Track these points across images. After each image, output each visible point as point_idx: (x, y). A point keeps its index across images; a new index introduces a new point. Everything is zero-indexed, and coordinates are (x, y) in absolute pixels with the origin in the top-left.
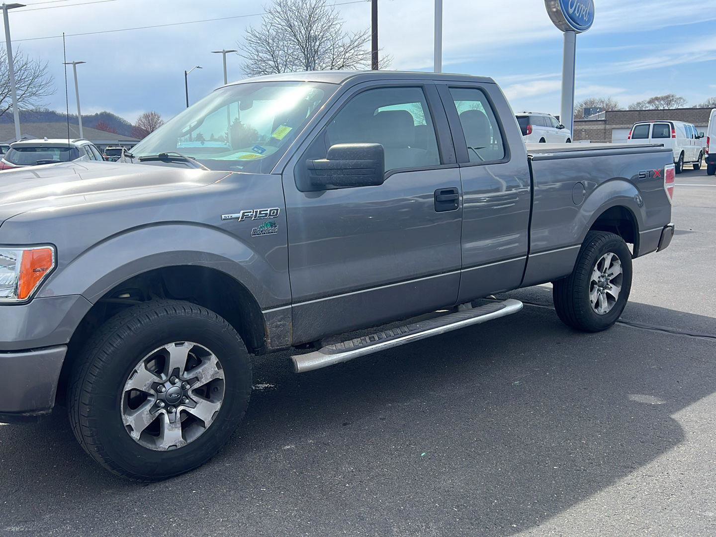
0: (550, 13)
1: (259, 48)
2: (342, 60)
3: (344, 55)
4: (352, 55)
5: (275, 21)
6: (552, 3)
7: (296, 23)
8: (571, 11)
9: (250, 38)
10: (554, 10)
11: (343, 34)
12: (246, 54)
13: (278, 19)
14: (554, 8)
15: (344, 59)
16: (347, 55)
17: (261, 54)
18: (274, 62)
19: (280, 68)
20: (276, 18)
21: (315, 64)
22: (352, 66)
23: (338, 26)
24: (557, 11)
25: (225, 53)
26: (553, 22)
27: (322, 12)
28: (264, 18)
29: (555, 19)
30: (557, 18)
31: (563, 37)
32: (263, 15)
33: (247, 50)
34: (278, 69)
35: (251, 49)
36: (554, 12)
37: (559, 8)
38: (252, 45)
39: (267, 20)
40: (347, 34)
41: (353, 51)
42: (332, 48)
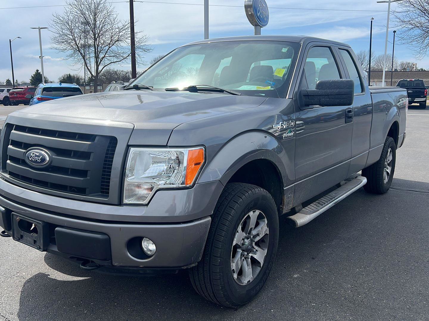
0: (247, 15)
1: (63, 27)
2: (117, 37)
3: (118, 34)
4: (124, 34)
5: (73, 10)
6: (249, 9)
7: (87, 12)
8: (258, 14)
9: (55, 21)
10: (250, 13)
11: (118, 21)
12: (54, 30)
13: (75, 9)
14: (250, 12)
15: (119, 36)
16: (121, 34)
17: (64, 31)
18: (73, 36)
19: (76, 40)
20: (74, 8)
21: (99, 38)
22: (123, 41)
23: (115, 16)
24: (251, 14)
25: (40, 29)
26: (249, 20)
27: (104, 7)
28: (66, 7)
29: (249, 18)
30: (251, 18)
31: (254, 29)
32: (65, 6)
33: (55, 28)
34: (75, 41)
35: (57, 27)
36: (250, 14)
37: (253, 12)
38: (58, 25)
39: (68, 9)
40: (120, 21)
41: (124, 31)
42: (111, 28)
